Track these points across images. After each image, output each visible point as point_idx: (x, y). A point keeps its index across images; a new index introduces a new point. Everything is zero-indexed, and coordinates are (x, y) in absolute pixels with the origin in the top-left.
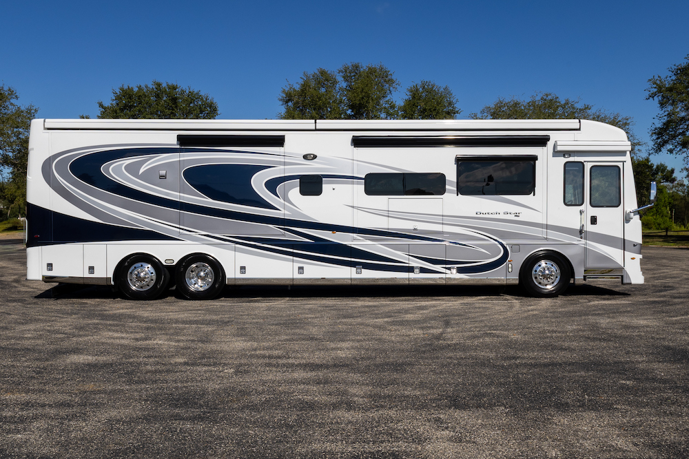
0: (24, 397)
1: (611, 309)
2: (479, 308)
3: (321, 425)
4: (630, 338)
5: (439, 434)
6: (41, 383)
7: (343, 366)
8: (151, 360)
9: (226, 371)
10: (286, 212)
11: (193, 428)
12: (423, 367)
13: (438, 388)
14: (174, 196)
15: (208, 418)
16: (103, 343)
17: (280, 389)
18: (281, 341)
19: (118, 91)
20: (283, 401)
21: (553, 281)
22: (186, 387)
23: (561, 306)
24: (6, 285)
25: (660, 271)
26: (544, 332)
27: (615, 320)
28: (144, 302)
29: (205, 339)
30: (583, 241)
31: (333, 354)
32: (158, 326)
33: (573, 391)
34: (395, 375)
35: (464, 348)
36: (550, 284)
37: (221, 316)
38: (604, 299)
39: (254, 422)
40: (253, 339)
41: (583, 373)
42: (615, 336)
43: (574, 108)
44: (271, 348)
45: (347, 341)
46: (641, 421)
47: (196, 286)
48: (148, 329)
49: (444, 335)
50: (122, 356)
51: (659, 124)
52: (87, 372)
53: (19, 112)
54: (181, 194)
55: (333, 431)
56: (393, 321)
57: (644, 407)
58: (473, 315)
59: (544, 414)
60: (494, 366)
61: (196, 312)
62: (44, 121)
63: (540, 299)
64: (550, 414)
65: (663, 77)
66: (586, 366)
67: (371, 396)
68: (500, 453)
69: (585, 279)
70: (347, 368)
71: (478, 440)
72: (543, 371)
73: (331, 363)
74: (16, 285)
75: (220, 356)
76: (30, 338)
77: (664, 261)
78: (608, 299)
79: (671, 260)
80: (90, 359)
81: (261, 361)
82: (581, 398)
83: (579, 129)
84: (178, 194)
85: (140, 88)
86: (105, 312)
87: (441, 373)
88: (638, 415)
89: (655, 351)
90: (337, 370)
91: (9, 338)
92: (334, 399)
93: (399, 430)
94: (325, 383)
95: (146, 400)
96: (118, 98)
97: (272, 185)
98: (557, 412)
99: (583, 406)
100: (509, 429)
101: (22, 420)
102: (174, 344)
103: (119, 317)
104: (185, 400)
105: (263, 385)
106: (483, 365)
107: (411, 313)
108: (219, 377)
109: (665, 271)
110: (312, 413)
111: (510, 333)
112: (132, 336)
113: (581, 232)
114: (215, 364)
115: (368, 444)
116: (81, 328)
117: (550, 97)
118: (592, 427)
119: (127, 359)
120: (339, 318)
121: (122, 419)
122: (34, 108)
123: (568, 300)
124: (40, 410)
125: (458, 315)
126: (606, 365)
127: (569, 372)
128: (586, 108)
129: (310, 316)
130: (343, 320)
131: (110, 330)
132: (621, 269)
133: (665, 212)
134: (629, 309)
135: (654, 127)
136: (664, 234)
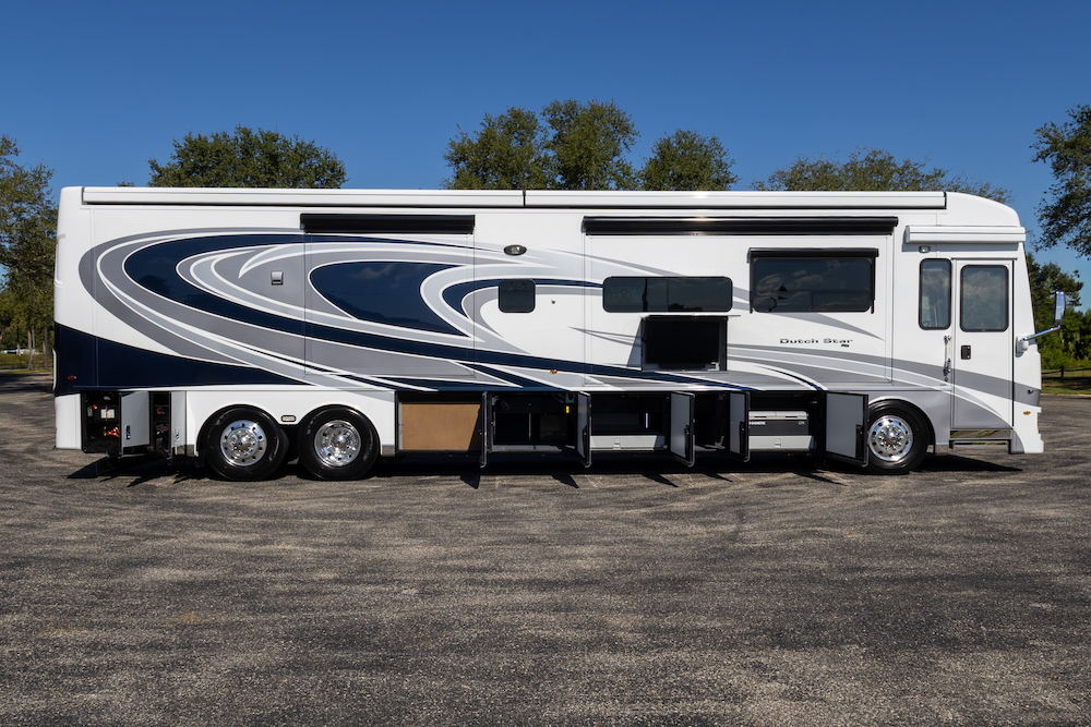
0: (87, 635)
1: (995, 493)
2: (788, 491)
3: (574, 675)
4: (1034, 538)
5: (764, 687)
6: (109, 613)
7: (590, 583)
8: (280, 575)
9: (404, 592)
10: (477, 339)
11: (371, 681)
12: (718, 585)
13: (748, 616)
14: (296, 312)
15: (392, 665)
16: (196, 550)
17: (498, 619)
18: (484, 545)
19: (182, 143)
20: (506, 638)
21: (901, 448)
22: (346, 618)
23: (916, 489)
24: (16, 458)
25: (1060, 434)
26: (897, 529)
27: (1005, 510)
28: (247, 484)
29: (361, 543)
30: (949, 386)
31: (570, 564)
32: (279, 522)
33: (960, 619)
34: (676, 598)
35: (778, 555)
36: (897, 454)
37: (377, 506)
38: (982, 477)
39: (468, 672)
40: (436, 541)
41: (971, 592)
42: (1010, 535)
43: (917, 174)
44: (469, 556)
45: (589, 544)
46: (1076, 665)
47: (332, 458)
48: (264, 526)
49: (740, 534)
50: (231, 569)
51: (1052, 201)
52: (180, 595)
53: (20, 177)
54: (307, 310)
55: (596, 684)
56: (656, 513)
57: (1076, 643)
58: (780, 503)
59: (922, 655)
60: (830, 582)
61: (336, 499)
62: (83, 191)
63: (880, 477)
64: (932, 656)
65: (1059, 125)
66: (974, 581)
67: (643, 630)
68: (867, 716)
69: (951, 446)
70: (597, 587)
71: (827, 695)
72: (908, 589)
73: (570, 579)
74: (32, 457)
75: (389, 569)
76: (75, 542)
77: (1064, 418)
78: (988, 477)
79: (1075, 417)
80: (180, 574)
81: (457, 576)
82: (975, 631)
83: (944, 208)
84: (303, 309)
85: (216, 138)
86: (188, 501)
87: (747, 593)
88: (1069, 655)
89: (1077, 557)
90: (583, 589)
91: (40, 542)
92: (586, 635)
93: (699, 682)
94: (567, 610)
95: (287, 639)
96: (183, 154)
97: (454, 295)
98: (943, 653)
99: (980, 642)
100: (873, 679)
101: (91, 671)
102: (311, 550)
103: (213, 508)
104: (350, 638)
105: (469, 613)
106: (811, 580)
107: (681, 500)
108: (395, 601)
109: (1068, 433)
110: (555, 656)
111: (845, 531)
112: (242, 538)
113: (946, 371)
114: (384, 582)
115: (656, 703)
116: (155, 526)
117: (879, 157)
118: (1002, 674)
119: (240, 573)
120: (567, 508)
121: (254, 668)
122: (46, 170)
123: (926, 479)
124: (118, 656)
125: (757, 504)
126: (1004, 579)
127: (949, 590)
128: (936, 175)
129: (520, 505)
130: (575, 512)
131: (202, 529)
132: (1009, 430)
133: (1056, 341)
134: (1023, 493)
135: (1044, 204)
136: (1059, 375)
